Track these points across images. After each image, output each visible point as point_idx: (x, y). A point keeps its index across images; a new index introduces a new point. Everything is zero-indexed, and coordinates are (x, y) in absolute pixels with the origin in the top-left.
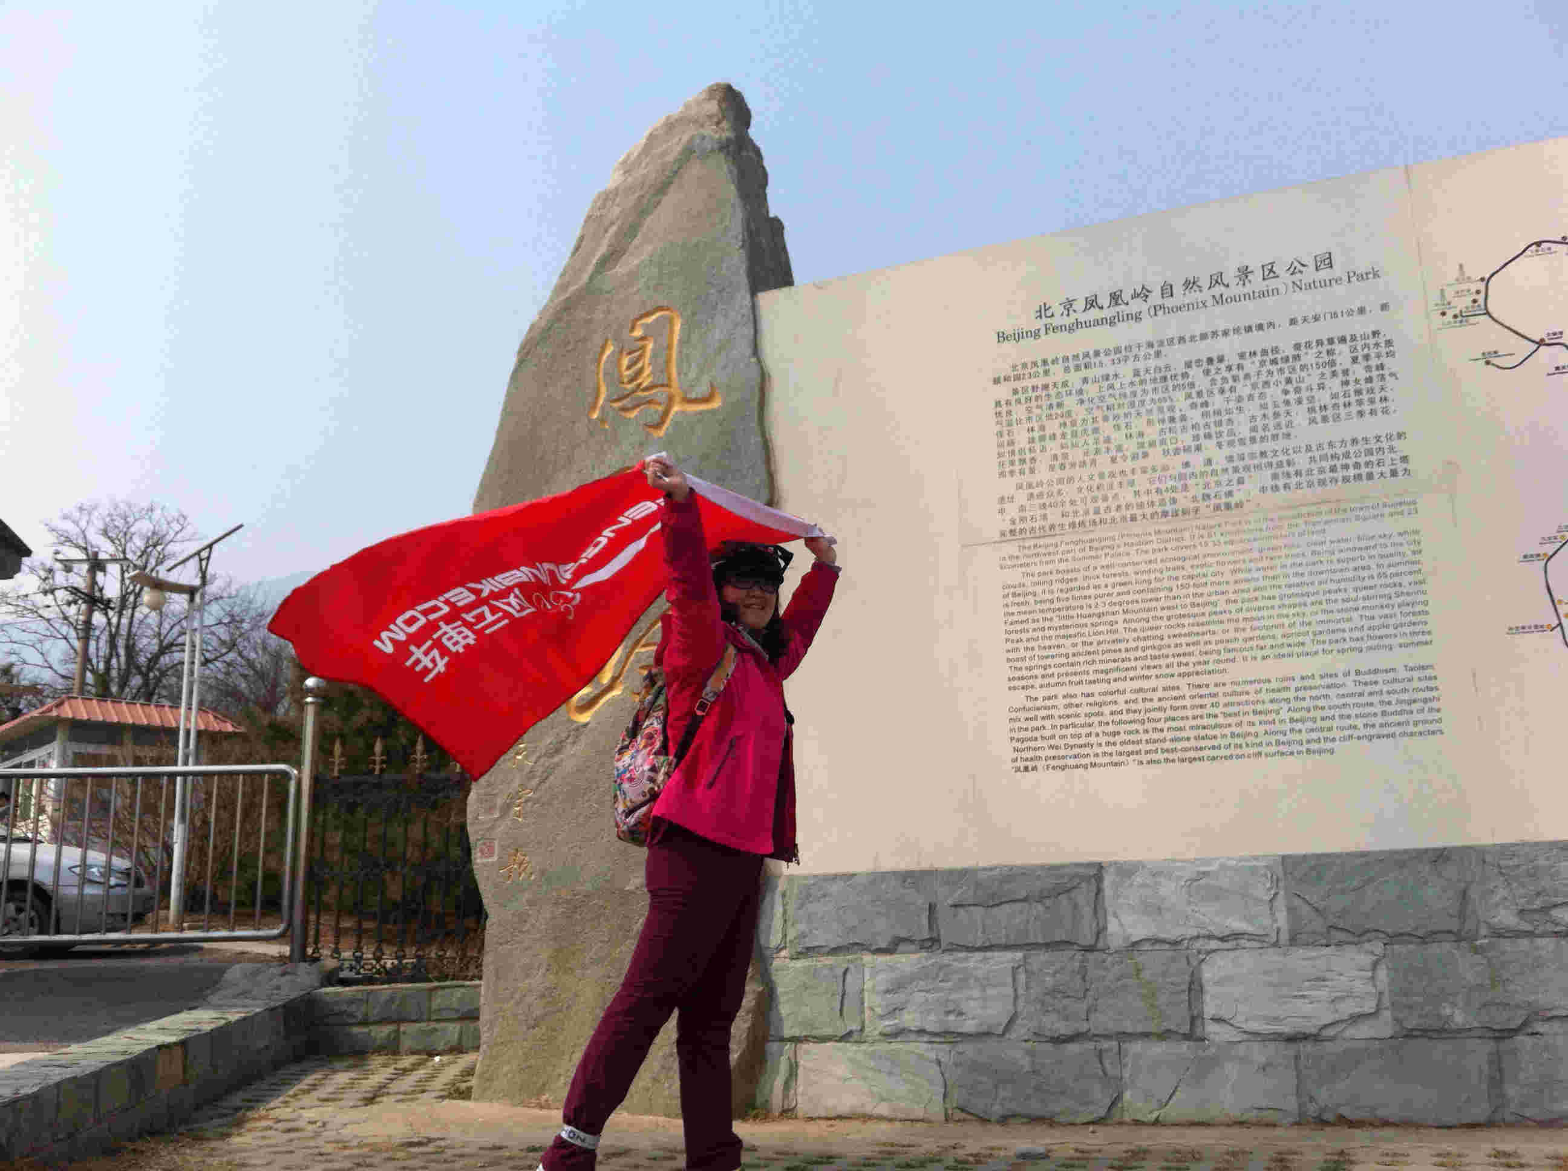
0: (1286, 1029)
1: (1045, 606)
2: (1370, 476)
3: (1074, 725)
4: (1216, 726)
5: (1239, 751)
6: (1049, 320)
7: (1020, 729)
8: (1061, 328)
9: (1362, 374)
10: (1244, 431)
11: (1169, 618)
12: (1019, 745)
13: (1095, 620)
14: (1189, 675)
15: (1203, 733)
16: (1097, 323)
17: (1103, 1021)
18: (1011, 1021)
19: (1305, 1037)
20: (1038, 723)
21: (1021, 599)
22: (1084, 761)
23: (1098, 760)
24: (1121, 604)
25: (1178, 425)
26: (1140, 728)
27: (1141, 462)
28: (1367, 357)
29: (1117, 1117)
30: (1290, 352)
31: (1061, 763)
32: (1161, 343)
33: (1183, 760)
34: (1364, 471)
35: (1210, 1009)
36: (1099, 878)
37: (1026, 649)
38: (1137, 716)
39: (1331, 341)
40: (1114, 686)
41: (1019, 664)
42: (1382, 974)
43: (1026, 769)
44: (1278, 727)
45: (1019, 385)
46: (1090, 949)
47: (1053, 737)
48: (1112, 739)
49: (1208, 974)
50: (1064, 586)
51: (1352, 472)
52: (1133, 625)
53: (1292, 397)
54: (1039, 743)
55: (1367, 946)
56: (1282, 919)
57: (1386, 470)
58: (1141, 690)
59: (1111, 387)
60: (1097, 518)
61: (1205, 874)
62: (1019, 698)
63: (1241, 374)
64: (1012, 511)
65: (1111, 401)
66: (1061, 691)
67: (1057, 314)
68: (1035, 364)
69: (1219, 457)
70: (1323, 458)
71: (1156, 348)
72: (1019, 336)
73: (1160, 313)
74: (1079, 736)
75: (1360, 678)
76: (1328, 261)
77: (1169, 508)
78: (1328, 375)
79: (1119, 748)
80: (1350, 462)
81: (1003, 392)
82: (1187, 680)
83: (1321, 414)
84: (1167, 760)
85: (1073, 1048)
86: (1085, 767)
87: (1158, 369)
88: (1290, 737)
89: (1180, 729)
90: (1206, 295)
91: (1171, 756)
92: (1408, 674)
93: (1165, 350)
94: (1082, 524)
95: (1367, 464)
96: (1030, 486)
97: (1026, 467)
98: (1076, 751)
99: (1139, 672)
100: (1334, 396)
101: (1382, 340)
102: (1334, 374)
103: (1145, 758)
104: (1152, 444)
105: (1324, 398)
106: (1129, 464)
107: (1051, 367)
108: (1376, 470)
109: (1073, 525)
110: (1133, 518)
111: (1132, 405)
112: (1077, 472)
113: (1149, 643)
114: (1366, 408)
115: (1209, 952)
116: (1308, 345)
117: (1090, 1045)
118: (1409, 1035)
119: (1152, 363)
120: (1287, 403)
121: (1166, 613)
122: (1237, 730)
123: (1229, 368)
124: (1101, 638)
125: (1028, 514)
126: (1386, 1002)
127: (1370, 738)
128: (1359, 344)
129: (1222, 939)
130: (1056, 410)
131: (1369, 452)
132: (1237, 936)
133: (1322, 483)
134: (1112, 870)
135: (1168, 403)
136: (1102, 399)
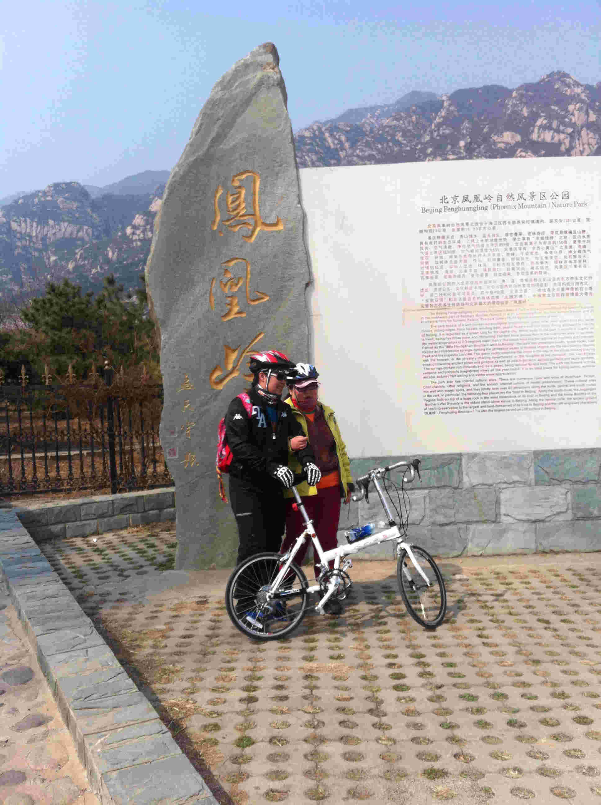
0: (533, 518)
1: (440, 341)
2: (577, 294)
3: (451, 395)
4: (510, 397)
5: (519, 408)
6: (446, 205)
7: (428, 396)
8: (452, 209)
9: (577, 249)
10: (528, 268)
11: (493, 349)
12: (428, 403)
13: (462, 348)
14: (501, 374)
15: (505, 399)
16: (468, 209)
17: (461, 517)
18: (422, 519)
19: (539, 521)
20: (436, 393)
21: (430, 337)
22: (455, 410)
23: (462, 410)
24: (473, 342)
25: (501, 262)
26: (479, 396)
27: (484, 278)
28: (579, 241)
29: (464, 554)
30: (550, 235)
31: (446, 411)
32: (496, 223)
33: (496, 411)
34: (575, 292)
35: (503, 510)
36: (461, 460)
37: (432, 360)
38: (478, 392)
39: (566, 232)
40: (468, 378)
41: (428, 367)
42: (569, 495)
43: (430, 413)
44: (534, 398)
45: (432, 235)
46: (456, 488)
47: (442, 399)
48: (467, 401)
49: (503, 497)
50: (449, 332)
51: (570, 291)
52: (478, 352)
53: (549, 255)
54: (436, 402)
55: (563, 485)
56: (532, 476)
57: (584, 292)
58: (480, 380)
59: (473, 241)
60: (465, 302)
61: (505, 458)
62: (428, 382)
63: (528, 242)
64: (427, 295)
65: (473, 248)
66: (446, 380)
67: (450, 202)
68: (439, 225)
69: (518, 279)
70: (560, 284)
71: (493, 225)
72: (432, 211)
73: (496, 208)
74: (453, 399)
75: (568, 379)
76: (567, 195)
77: (496, 300)
78: (564, 247)
79: (470, 405)
80: (570, 287)
81: (424, 237)
82: (500, 377)
83: (560, 265)
84: (489, 410)
85: (448, 528)
86: (456, 413)
87: (494, 235)
88: (539, 402)
89: (496, 398)
90: (516, 203)
91: (491, 409)
92: (586, 378)
93: (497, 226)
94: (458, 304)
95: (576, 289)
96: (435, 284)
97: (434, 275)
98: (452, 406)
99: (480, 373)
100: (565, 257)
101: (585, 235)
102: (566, 247)
103: (480, 409)
104: (489, 270)
105: (561, 257)
106: (479, 279)
107: (446, 228)
108: (579, 292)
109: (454, 304)
110: (480, 304)
111: (482, 250)
112: (456, 280)
113: (485, 360)
114: (578, 264)
115: (503, 489)
116: (557, 232)
117: (455, 527)
118: (578, 519)
119: (492, 232)
120: (546, 258)
121: (492, 347)
122: (519, 399)
123: (524, 239)
124: (464, 357)
125: (434, 298)
126: (570, 506)
127: (569, 404)
128: (577, 235)
129: (510, 484)
130: (447, 249)
131: (577, 283)
132: (514, 482)
133: (558, 295)
134: (466, 457)
135: (497, 252)
136: (469, 246)
